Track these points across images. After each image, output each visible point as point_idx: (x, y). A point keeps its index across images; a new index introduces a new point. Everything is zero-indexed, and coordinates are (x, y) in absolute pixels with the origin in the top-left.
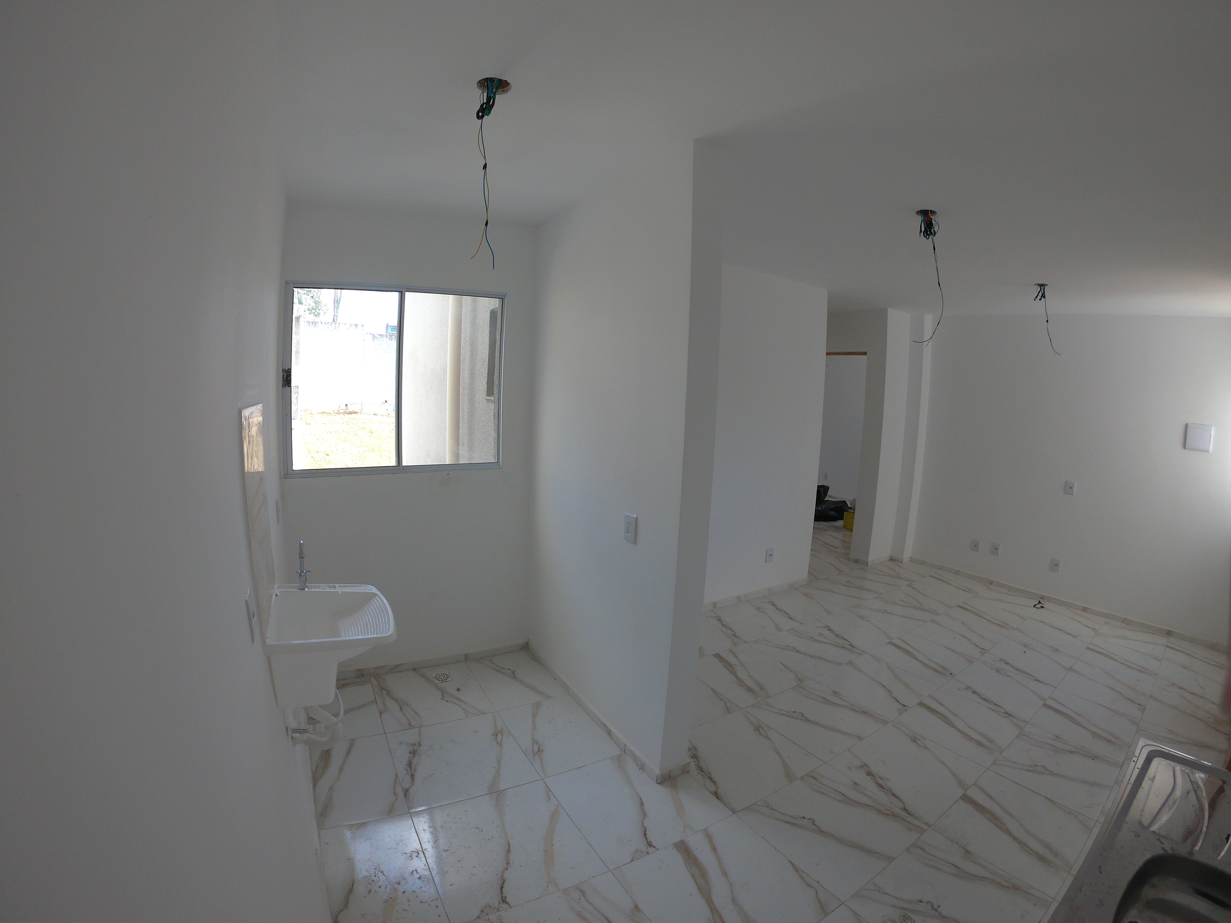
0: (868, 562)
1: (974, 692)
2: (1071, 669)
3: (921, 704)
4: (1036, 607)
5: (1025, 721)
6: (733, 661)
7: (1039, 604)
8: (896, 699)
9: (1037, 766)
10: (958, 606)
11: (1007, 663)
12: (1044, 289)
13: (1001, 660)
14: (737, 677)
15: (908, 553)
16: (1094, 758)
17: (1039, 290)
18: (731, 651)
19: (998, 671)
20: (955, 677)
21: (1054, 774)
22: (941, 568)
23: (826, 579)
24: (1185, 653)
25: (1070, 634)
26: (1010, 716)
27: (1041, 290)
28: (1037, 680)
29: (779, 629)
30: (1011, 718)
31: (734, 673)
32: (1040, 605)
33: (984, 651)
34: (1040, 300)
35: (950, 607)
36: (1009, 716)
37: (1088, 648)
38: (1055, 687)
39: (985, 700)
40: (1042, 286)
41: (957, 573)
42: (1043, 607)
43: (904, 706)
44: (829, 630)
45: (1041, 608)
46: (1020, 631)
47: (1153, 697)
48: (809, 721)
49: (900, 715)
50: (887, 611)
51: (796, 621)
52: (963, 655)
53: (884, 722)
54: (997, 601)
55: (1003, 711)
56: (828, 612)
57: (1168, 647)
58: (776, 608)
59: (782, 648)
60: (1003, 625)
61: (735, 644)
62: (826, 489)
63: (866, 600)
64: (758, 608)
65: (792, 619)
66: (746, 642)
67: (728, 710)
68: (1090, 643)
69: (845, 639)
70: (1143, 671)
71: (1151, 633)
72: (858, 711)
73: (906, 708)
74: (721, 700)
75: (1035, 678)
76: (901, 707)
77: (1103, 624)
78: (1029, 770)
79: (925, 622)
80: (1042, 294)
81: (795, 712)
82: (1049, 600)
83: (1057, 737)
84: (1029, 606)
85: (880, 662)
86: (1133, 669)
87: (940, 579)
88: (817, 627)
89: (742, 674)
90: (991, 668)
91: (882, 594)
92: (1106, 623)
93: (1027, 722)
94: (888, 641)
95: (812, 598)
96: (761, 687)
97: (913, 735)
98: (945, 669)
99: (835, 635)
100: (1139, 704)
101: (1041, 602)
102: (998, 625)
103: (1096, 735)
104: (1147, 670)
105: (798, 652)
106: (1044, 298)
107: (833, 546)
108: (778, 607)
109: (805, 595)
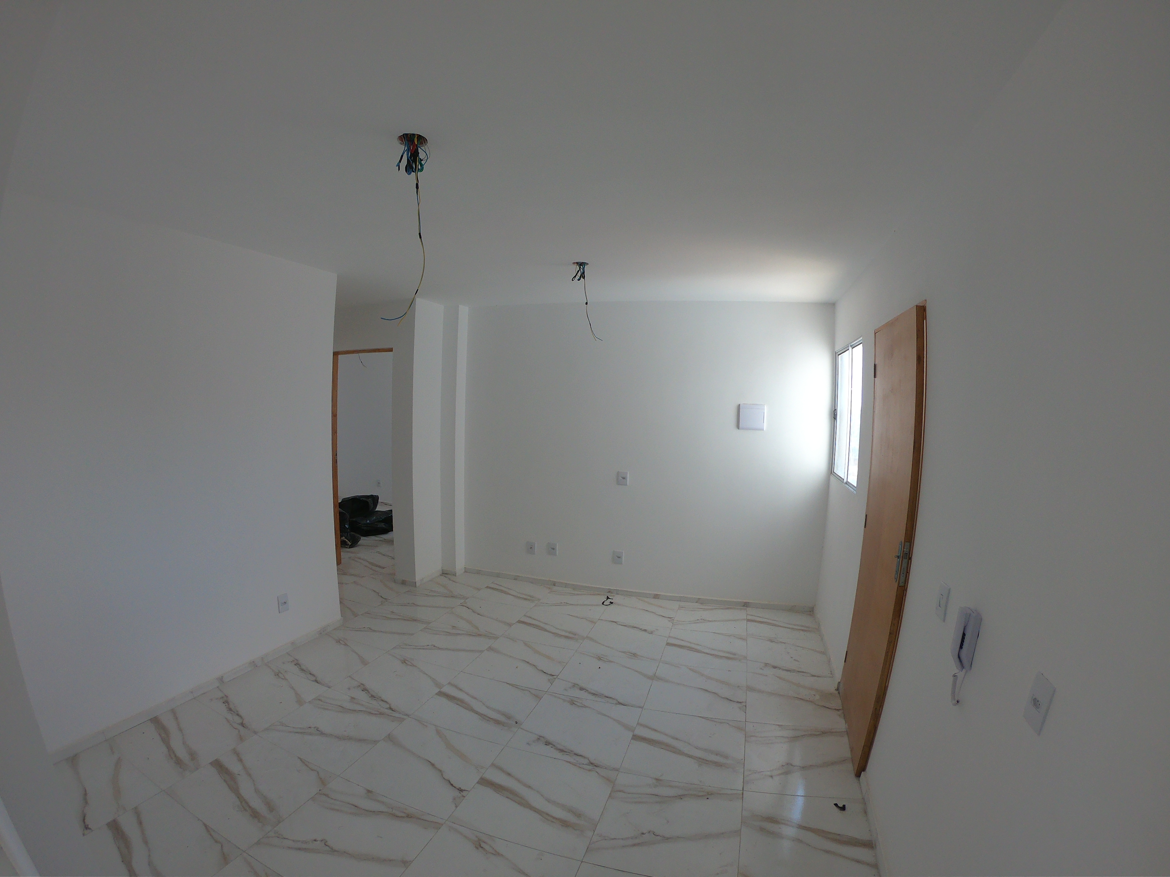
0: (416, 582)
1: (548, 743)
2: (654, 677)
3: (484, 782)
4: (604, 604)
5: (615, 769)
6: (235, 767)
7: (607, 599)
8: (450, 782)
9: (643, 834)
10: (520, 622)
11: (582, 689)
12: (583, 269)
13: (574, 685)
14: (239, 796)
15: (460, 564)
16: (708, 795)
17: (578, 270)
18: (236, 753)
19: (572, 703)
20: (521, 727)
21: (666, 839)
22: (498, 575)
23: (366, 613)
24: (768, 623)
25: (645, 630)
26: (596, 766)
27: (580, 269)
28: (620, 703)
29: (300, 702)
30: (597, 769)
31: (235, 790)
32: (609, 600)
33: (552, 677)
34: (579, 280)
35: (510, 625)
36: (595, 767)
37: (668, 644)
38: (642, 708)
39: (561, 751)
40: (582, 265)
41: (516, 578)
42: (612, 603)
43: (461, 790)
44: (365, 690)
45: (610, 604)
46: (591, 639)
47: (750, 689)
48: (333, 851)
49: (456, 807)
50: (436, 646)
51: (323, 685)
52: (529, 689)
53: (437, 826)
54: (562, 605)
55: (586, 761)
56: (364, 663)
57: (748, 620)
58: (300, 669)
59: (301, 733)
60: (571, 636)
61: (241, 739)
62: (375, 499)
63: (412, 634)
64: (277, 674)
65: (319, 682)
66: (255, 733)
67: (225, 859)
68: (669, 637)
69: (383, 701)
70: (731, 657)
71: (728, 608)
72: (401, 817)
73: (464, 793)
74: (216, 842)
75: (617, 700)
76: (457, 793)
77: (678, 609)
78: (634, 845)
79: (482, 651)
80: (581, 274)
81: (315, 840)
82: (617, 592)
83: (657, 779)
84: (597, 605)
85: (426, 726)
86: (721, 657)
87: (497, 589)
88: (349, 689)
89: (246, 789)
90: (564, 700)
91: (431, 623)
92: (681, 608)
93: (617, 770)
94: (437, 690)
95: (346, 645)
96: (271, 807)
97: (476, 837)
98: (509, 717)
99: (373, 696)
100: (738, 702)
101: (610, 597)
102: (566, 637)
103: (702, 761)
104: (735, 654)
105: (322, 734)
106: (584, 278)
107: (380, 567)
108: (303, 667)
109: (338, 641)
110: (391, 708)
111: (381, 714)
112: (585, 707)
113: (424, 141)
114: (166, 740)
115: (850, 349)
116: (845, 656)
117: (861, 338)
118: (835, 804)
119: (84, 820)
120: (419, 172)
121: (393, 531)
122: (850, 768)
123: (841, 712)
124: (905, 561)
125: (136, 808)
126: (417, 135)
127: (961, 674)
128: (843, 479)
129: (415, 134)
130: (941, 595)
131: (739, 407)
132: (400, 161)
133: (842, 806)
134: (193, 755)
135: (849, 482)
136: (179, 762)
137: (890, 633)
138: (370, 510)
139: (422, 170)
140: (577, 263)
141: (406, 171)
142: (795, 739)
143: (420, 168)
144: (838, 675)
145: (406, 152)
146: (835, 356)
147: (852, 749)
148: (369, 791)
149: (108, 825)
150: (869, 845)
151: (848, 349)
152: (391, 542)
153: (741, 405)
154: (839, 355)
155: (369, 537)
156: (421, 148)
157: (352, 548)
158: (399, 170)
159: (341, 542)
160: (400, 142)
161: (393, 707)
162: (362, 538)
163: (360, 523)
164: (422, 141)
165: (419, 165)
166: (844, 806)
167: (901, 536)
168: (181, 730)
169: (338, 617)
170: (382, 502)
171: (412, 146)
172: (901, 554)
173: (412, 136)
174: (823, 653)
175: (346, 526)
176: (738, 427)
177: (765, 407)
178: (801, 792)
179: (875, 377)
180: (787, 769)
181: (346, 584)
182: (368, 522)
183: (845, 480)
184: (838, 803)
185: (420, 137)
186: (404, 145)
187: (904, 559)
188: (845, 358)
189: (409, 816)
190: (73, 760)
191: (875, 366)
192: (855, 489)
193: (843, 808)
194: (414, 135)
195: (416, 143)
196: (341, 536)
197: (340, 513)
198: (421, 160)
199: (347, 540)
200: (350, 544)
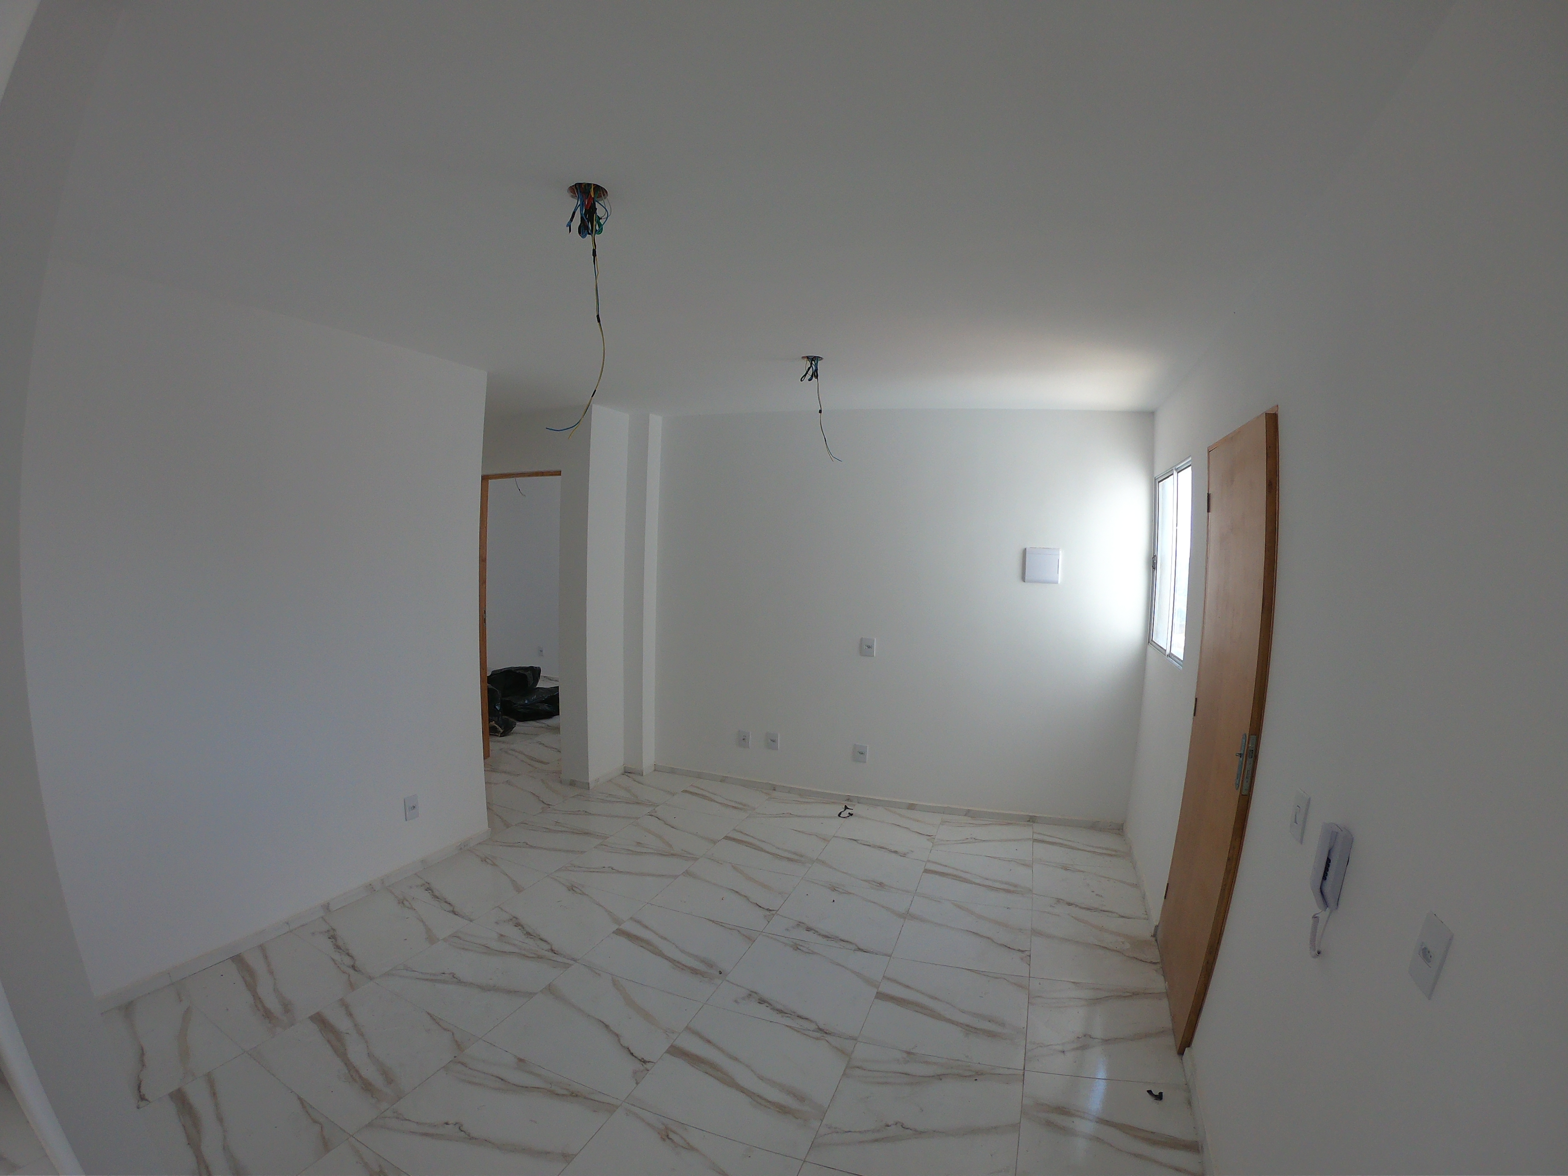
0: (589, 783)
1: (762, 1001)
2: (907, 915)
3: (676, 1051)
4: (841, 816)
5: (852, 1038)
6: (342, 1024)
7: (845, 810)
8: (629, 1051)
9: (888, 1126)
10: (727, 838)
11: (809, 929)
12: (816, 365)
13: (799, 924)
14: (348, 1064)
15: (649, 759)
16: (978, 1075)
17: (809, 366)
18: (345, 1005)
19: (796, 948)
20: (727, 979)
21: (919, 1134)
22: (699, 776)
23: (522, 823)
24: (1061, 845)
25: (896, 852)
26: (826, 1033)
27: (811, 366)
28: (860, 949)
29: (431, 939)
30: (828, 1038)
31: (341, 1052)
32: (848, 811)
33: (770, 912)
34: (810, 380)
35: (714, 842)
36: (825, 1035)
37: (926, 871)
38: (890, 956)
39: (780, 1011)
40: (814, 361)
41: (723, 780)
42: (851, 815)
43: (644, 1062)
44: (518, 925)
45: (849, 816)
46: (823, 863)
47: (1036, 932)
48: (471, 1138)
49: (637, 1083)
50: (615, 868)
51: (463, 917)
52: (738, 928)
53: (611, 1108)
54: (784, 817)
55: (813, 1027)
56: (519, 889)
57: (1035, 840)
58: (433, 895)
59: (432, 980)
60: (797, 858)
61: (352, 986)
62: (535, 672)
63: (582, 852)
64: (402, 902)
65: (456, 913)
66: (371, 978)
67: (326, 1146)
68: (929, 861)
69: (541, 939)
70: (1011, 889)
71: (1009, 824)
72: (563, 1095)
73: (648, 1066)
74: (315, 1122)
75: (856, 945)
76: (638, 1066)
77: (940, 824)
78: (876, 1140)
79: (676, 877)
80: (813, 372)
81: (447, 1124)
82: (859, 800)
83: (909, 1053)
84: (830, 817)
85: (599, 975)
86: (997, 889)
87: (699, 794)
88: (497, 923)
89: (356, 1052)
90: (786, 944)
91: (608, 837)
92: (943, 822)
93: (856, 1040)
94: (615, 927)
95: (494, 864)
96: (388, 1077)
97: (663, 1124)
98: (711, 965)
99: (528, 934)
100: (1019, 950)
101: (848, 807)
102: (789, 859)
103: (969, 1030)
104: (1016, 886)
105: (460, 982)
106: (817, 377)
107: (542, 762)
108: (437, 893)
109: (484, 860)
110: (552, 950)
111: (540, 957)
112: (814, 953)
113: (603, 193)
114: (251, 986)
115: (1175, 473)
116: (1166, 888)
117: (1190, 459)
118: (1148, 1091)
119: (139, 1087)
120: (596, 235)
121: (559, 715)
122: (1170, 1042)
123: (1158, 966)
124: (1250, 761)
125: (209, 1075)
126: (594, 184)
127: (1323, 915)
128: (1166, 650)
129: (591, 184)
130: (1298, 806)
131: (1025, 551)
132: (571, 220)
133: (1158, 1094)
134: (287, 1007)
135: (1173, 655)
136: (267, 1015)
137: (1229, 859)
138: (529, 686)
139: (600, 231)
140: (808, 357)
141: (580, 233)
142: (1095, 1002)
143: (597, 228)
144: (1156, 916)
145: (579, 207)
146: (1155, 483)
147: (1173, 1018)
148: (521, 1060)
149: (171, 1096)
150: (1194, 1147)
151: (1172, 474)
152: (556, 729)
153: (1027, 550)
154: (1159, 482)
155: (529, 722)
156: (600, 202)
157: (504, 736)
158: (570, 231)
159: (490, 728)
160: (572, 194)
161: (555, 947)
162: (518, 723)
163: (515, 704)
164: (600, 194)
165: (597, 225)
166: (1161, 1094)
167: (1246, 728)
168: (271, 973)
169: (485, 826)
170: (545, 677)
171: (587, 200)
172: (1244, 751)
173: (587, 187)
174: (1135, 886)
175: (497, 707)
176: (1023, 579)
177: (1060, 552)
178: (1102, 1074)
179: (1208, 511)
180: (1084, 1043)
181: (496, 784)
182: (526, 702)
183: (1168, 652)
184: (1152, 1091)
185: (597, 188)
186: (577, 198)
187: (1249, 758)
188: (1167, 486)
189: (574, 1095)
190: (127, 1009)
191: (1209, 495)
192: (1182, 663)
193: (1159, 1097)
194: (589, 185)
195: (593, 196)
196: (490, 721)
197: (489, 690)
198: (600, 219)
199: (496, 725)
200: (502, 731)
